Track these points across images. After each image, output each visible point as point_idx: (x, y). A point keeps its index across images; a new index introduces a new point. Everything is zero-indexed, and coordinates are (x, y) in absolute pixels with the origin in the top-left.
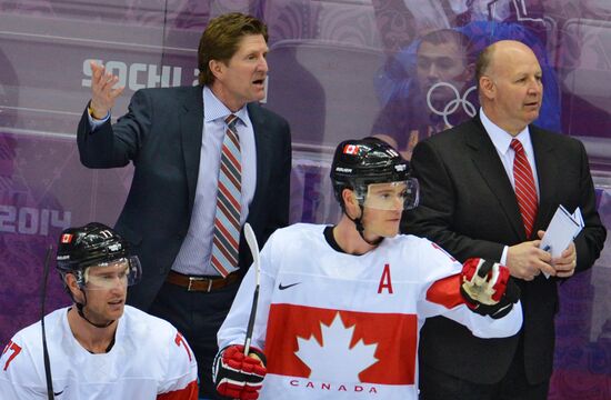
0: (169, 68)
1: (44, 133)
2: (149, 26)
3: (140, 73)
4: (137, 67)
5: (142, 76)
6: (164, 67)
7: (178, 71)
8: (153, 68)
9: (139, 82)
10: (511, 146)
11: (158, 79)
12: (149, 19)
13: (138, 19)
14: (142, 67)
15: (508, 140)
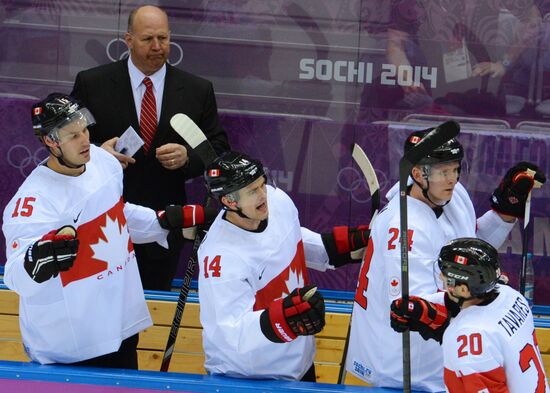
0: (363, 64)
1: (272, 114)
2: (349, 33)
3: (342, 68)
4: (340, 64)
5: (344, 71)
6: (360, 63)
7: (370, 66)
8: (352, 65)
9: (341, 75)
10: (144, 82)
11: (355, 72)
12: (348, 28)
13: (340, 27)
14: (344, 63)
15: (142, 77)
